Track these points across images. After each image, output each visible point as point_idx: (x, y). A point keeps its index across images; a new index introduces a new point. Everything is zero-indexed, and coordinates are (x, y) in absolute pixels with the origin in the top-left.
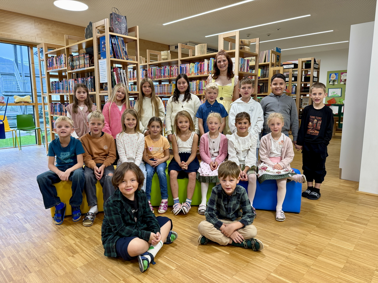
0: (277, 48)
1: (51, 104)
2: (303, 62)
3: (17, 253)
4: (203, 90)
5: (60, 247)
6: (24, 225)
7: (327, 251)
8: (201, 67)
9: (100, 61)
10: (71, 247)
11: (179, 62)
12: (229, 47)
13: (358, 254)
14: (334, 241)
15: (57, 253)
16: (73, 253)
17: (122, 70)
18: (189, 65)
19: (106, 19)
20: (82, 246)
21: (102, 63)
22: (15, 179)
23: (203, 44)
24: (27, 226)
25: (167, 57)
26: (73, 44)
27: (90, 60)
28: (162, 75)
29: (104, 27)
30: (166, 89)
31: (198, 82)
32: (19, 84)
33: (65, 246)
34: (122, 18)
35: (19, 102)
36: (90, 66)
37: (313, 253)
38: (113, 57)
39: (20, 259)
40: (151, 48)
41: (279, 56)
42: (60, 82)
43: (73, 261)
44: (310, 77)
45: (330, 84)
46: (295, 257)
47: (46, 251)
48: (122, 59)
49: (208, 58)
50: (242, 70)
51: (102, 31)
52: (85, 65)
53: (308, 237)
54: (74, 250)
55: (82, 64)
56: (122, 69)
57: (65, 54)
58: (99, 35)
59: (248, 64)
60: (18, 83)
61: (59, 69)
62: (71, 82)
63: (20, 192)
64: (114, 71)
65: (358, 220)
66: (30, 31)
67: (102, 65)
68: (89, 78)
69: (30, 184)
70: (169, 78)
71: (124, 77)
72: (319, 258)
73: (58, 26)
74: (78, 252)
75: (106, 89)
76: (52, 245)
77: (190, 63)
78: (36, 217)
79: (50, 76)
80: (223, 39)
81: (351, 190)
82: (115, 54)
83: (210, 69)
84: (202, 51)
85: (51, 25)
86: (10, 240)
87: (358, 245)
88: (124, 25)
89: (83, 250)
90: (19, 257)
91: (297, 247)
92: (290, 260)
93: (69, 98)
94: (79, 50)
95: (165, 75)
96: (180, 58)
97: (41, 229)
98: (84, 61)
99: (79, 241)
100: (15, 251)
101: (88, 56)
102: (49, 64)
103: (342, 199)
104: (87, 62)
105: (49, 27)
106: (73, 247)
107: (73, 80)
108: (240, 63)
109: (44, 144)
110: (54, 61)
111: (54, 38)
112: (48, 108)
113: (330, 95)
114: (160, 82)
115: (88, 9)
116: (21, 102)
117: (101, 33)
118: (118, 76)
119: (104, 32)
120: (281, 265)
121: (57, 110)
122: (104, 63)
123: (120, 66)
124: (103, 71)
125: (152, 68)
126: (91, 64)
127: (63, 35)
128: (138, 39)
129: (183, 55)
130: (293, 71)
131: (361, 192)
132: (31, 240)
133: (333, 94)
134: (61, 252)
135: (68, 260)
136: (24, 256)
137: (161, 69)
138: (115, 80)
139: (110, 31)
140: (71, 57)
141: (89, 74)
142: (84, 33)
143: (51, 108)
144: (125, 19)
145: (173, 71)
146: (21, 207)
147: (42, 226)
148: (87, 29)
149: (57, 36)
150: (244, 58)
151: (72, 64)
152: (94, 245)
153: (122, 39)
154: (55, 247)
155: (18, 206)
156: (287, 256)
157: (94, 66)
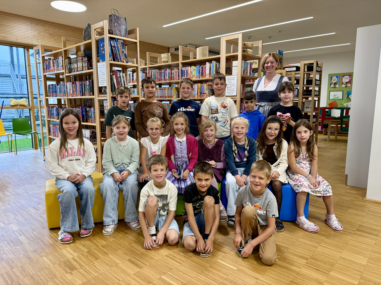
0: (279, 51)
1: (48, 108)
2: (305, 65)
3: (11, 269)
4: (204, 93)
5: (57, 262)
6: (19, 238)
7: (339, 265)
8: (202, 70)
9: (98, 64)
10: (69, 263)
11: (180, 65)
12: (232, 50)
13: (372, 269)
14: (346, 254)
15: (54, 270)
16: (71, 270)
17: (121, 74)
18: (191, 68)
19: (105, 21)
20: (81, 261)
21: (101, 66)
22: (10, 186)
23: (205, 47)
24: (22, 238)
25: (167, 60)
26: (72, 47)
27: (89, 62)
28: (163, 78)
29: (103, 29)
30: (166, 93)
31: (199, 85)
32: (15, 86)
33: (62, 261)
34: (122, 20)
35: (14, 106)
36: (88, 69)
37: (325, 268)
38: (112, 60)
39: (14, 276)
40: (151, 51)
41: (281, 59)
42: (58, 85)
43: (71, 279)
44: (312, 80)
45: (331, 86)
46: (306, 272)
47: (42, 267)
48: (121, 62)
49: (210, 61)
50: (245, 73)
51: (101, 33)
52: (83, 68)
53: (318, 250)
54: (72, 266)
55: (80, 68)
56: (121, 72)
57: (62, 57)
58: (98, 37)
59: (251, 67)
60: (14, 84)
61: (56, 72)
62: (69, 85)
63: (15, 201)
64: (113, 75)
65: (368, 231)
66: (26, 32)
67: (101, 68)
68: (88, 82)
69: (26, 192)
70: (169, 82)
71: (124, 81)
72: (332, 273)
73: (55, 28)
74: (76, 269)
75: (105, 93)
76: (48, 260)
77: (191, 66)
78: (31, 228)
79: (46, 79)
80: (225, 42)
81: (359, 197)
82: (114, 57)
83: (212, 72)
84: (203, 53)
85: (48, 26)
86: (3, 255)
87: (371, 258)
88: (123, 26)
89: (81, 266)
90: (13, 274)
91: (308, 262)
92: (301, 276)
93: (66, 101)
94: (77, 52)
95: (166, 78)
96: (181, 61)
97: (37, 242)
98: (82, 64)
99: (77, 255)
100: (9, 267)
101: (86, 59)
102: (46, 66)
103: (350, 207)
104: (86, 65)
105: (46, 29)
106: (70, 263)
107: (71, 84)
108: (242, 67)
109: (41, 148)
110: (51, 64)
111: (51, 39)
112: (45, 112)
113: (331, 98)
114: (160, 85)
115: (86, 11)
116: (16, 105)
117: (100, 35)
118: (117, 80)
119: (103, 34)
120: (292, 281)
121: (54, 114)
122: (103, 66)
123: (120, 69)
124: (102, 74)
125: (152, 71)
126: (90, 67)
127: (60, 36)
128: (138, 41)
129: (184, 57)
130: (296, 74)
131: (369, 200)
132: (26, 254)
133: (334, 97)
134: (58, 268)
135: (66, 277)
136: (18, 273)
137: (161, 72)
138: (114, 84)
139: (109, 33)
140: (68, 60)
141: (88, 78)
142: (82, 34)
143: (47, 112)
144: (125, 21)
145: (173, 74)
146: (16, 218)
147: (37, 238)
148: (85, 31)
149: (54, 37)
150: (246, 61)
151: (70, 67)
152: (93, 260)
153: (121, 41)
154: (52, 263)
155: (13, 216)
156: (298, 271)
157: (92, 69)
